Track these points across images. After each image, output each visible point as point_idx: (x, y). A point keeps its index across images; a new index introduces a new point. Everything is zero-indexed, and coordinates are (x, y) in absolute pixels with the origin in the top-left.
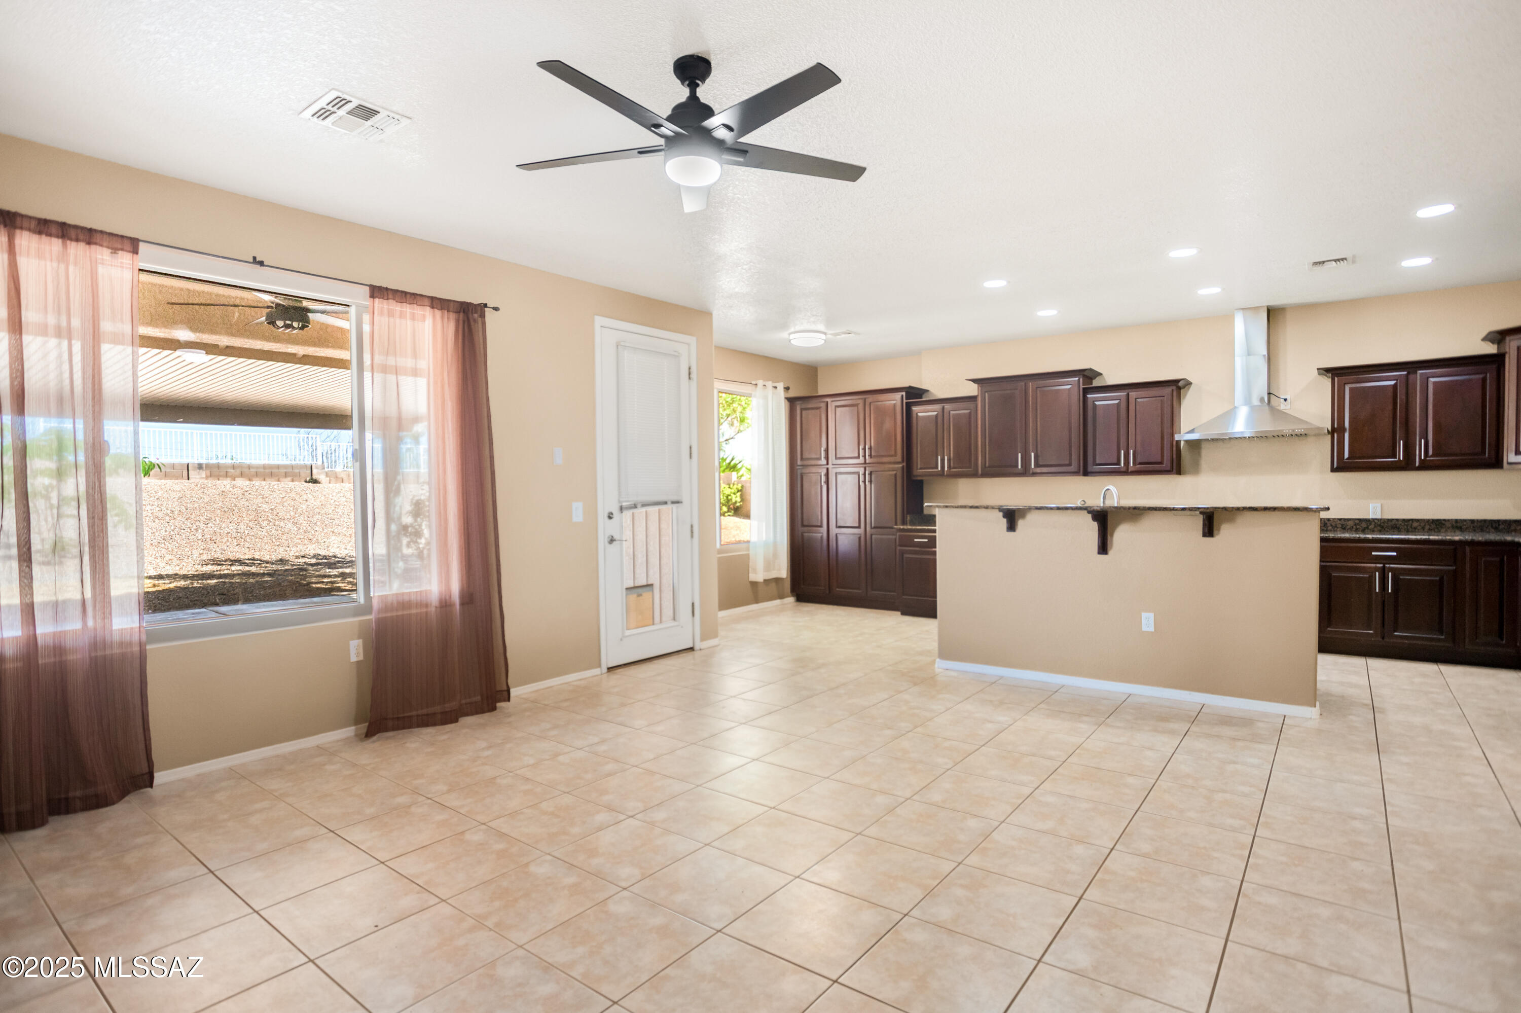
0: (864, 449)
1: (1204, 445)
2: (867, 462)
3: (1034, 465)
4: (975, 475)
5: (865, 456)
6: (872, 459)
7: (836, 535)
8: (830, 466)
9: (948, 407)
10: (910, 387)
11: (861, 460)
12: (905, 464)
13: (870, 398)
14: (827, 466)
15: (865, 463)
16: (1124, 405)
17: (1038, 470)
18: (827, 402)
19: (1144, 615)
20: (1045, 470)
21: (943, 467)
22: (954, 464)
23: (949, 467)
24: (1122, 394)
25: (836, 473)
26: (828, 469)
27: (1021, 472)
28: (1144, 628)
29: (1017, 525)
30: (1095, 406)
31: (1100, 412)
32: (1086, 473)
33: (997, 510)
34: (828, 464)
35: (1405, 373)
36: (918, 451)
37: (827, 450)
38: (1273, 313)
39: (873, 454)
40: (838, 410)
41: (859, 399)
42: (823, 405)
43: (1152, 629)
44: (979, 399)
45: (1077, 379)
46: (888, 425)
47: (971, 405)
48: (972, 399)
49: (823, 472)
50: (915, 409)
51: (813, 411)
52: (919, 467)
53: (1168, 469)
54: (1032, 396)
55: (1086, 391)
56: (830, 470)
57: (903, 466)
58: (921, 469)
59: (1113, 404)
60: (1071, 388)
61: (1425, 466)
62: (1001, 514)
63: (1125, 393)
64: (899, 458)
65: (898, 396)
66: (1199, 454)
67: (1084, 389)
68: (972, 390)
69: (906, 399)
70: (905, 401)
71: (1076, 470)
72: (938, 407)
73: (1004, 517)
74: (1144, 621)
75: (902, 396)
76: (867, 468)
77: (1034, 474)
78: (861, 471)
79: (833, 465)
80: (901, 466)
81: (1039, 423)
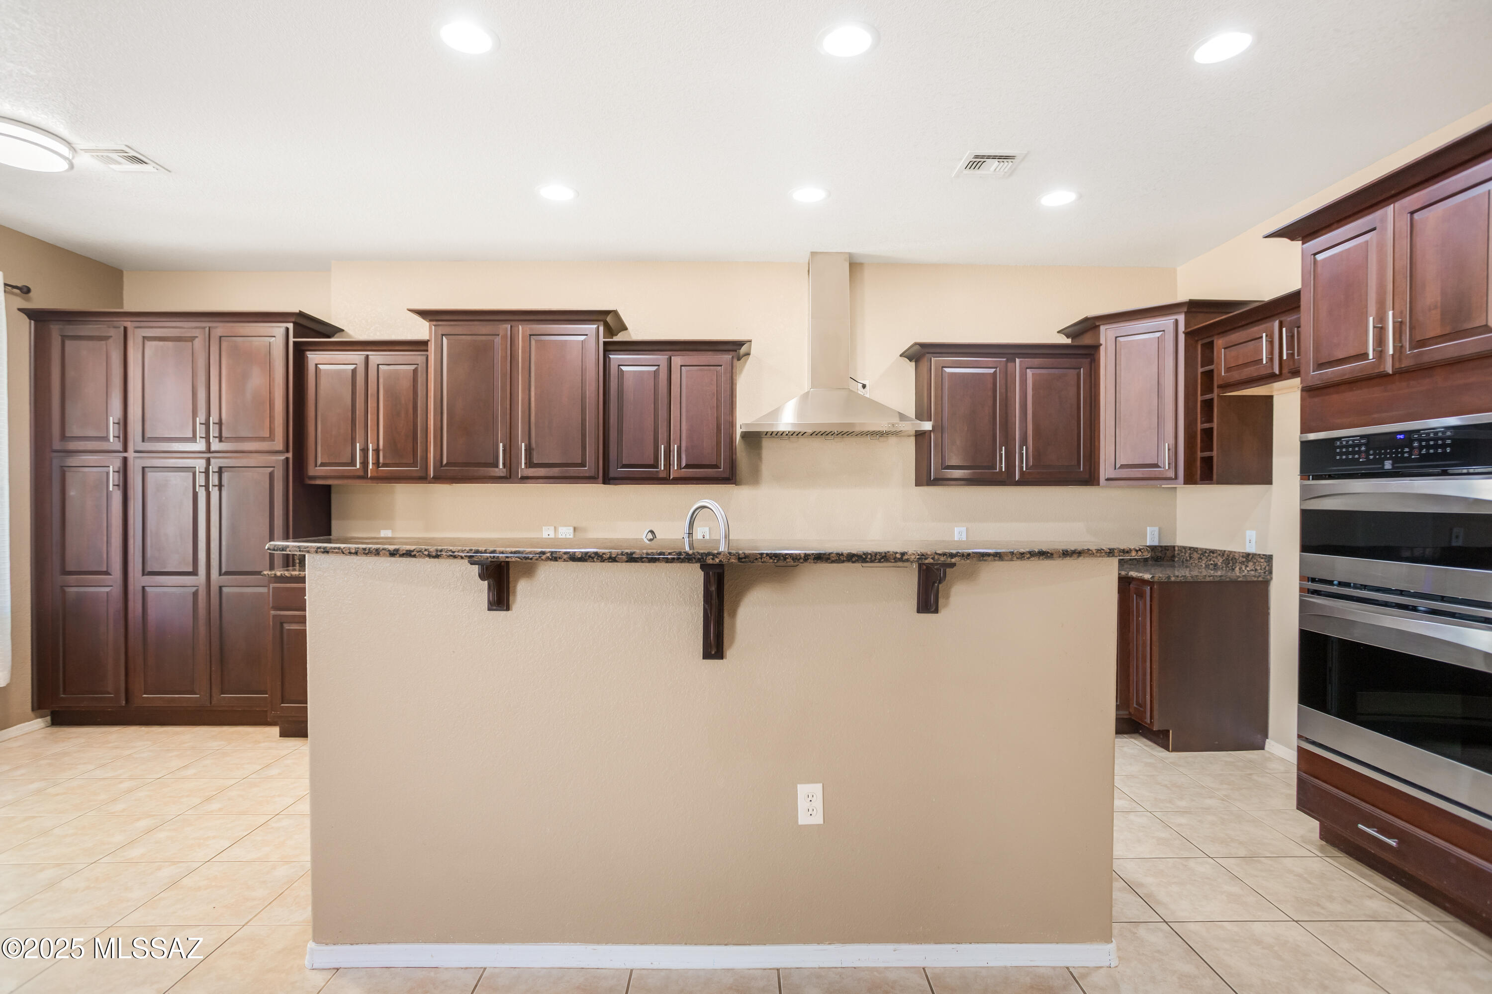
0: (207, 424)
1: (766, 443)
2: (213, 448)
3: (526, 464)
4: (423, 479)
5: (207, 438)
6: (222, 444)
7: (143, 587)
8: (130, 454)
9: (376, 358)
10: (301, 314)
11: (200, 446)
12: (290, 455)
13: (220, 329)
14: (125, 455)
15: (209, 450)
16: (663, 375)
17: (531, 472)
18: (125, 329)
19: (803, 790)
20: (542, 472)
21: (365, 463)
22: (384, 457)
23: (377, 464)
24: (661, 358)
25: (143, 468)
26: (125, 460)
27: (502, 475)
28: (803, 819)
29: (514, 592)
30: (621, 373)
31: (629, 383)
32: (607, 480)
33: (466, 561)
34: (125, 449)
35: (1005, 359)
36: (317, 433)
37: (124, 423)
38: (855, 266)
39: (224, 434)
40: (149, 344)
41: (196, 328)
42: (116, 334)
43: (818, 819)
44: (432, 347)
45: (595, 326)
46: (256, 380)
47: (417, 357)
48: (420, 346)
49: (115, 464)
50: (313, 358)
51: (91, 343)
52: (319, 462)
53: (726, 475)
54: (523, 347)
55: (609, 347)
56: (130, 462)
57: (287, 459)
58: (323, 465)
59: (649, 372)
60: (585, 340)
61: (1026, 481)
62: (476, 569)
63: (667, 357)
64: (279, 444)
65: (278, 330)
66: (759, 456)
67: (605, 343)
68: (421, 330)
69: (294, 337)
70: (292, 340)
71: (592, 474)
72: (356, 357)
73: (482, 577)
74: (802, 805)
75: (287, 329)
76: (212, 461)
77: (525, 479)
78: (200, 464)
79: (136, 452)
80: (282, 457)
81: (533, 394)
